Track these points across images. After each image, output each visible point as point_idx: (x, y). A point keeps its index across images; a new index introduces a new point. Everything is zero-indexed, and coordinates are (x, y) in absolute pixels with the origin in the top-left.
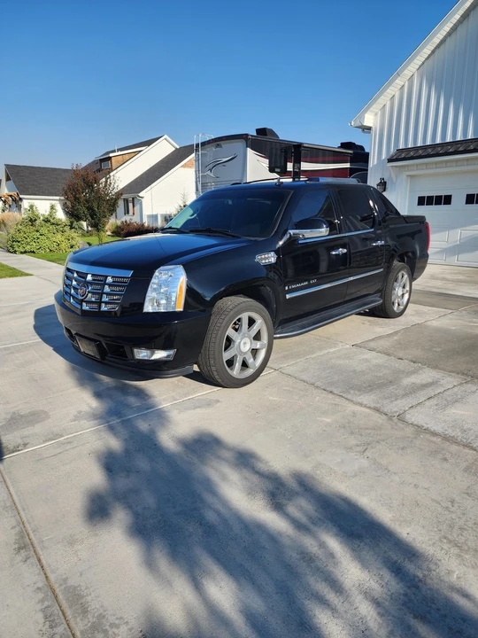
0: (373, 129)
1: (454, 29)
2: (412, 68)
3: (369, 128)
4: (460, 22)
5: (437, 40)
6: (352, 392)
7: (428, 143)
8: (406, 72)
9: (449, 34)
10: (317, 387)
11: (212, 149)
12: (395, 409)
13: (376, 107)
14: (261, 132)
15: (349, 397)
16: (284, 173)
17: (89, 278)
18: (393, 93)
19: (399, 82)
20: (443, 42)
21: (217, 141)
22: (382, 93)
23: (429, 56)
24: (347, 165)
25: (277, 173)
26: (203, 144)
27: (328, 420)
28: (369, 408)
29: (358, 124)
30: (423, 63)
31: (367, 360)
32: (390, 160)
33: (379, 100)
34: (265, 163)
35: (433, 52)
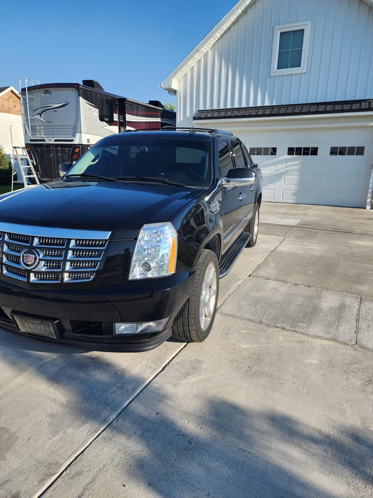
0: (178, 92)
1: (237, 20)
2: (207, 47)
3: (175, 92)
4: (241, 16)
5: (225, 27)
6: (299, 324)
7: (222, 107)
8: (203, 49)
9: (233, 24)
10: (267, 325)
11: (40, 95)
12: (348, 338)
13: (180, 75)
14: (89, 83)
15: (302, 331)
16: (111, 122)
17: (36, 241)
18: (193, 65)
19: (198, 56)
20: (229, 29)
21: (46, 88)
22: (184, 65)
23: (219, 39)
24: (159, 120)
25: (106, 122)
26: (30, 89)
27: (315, 362)
28: (327, 339)
29: (167, 86)
30: (215, 44)
31: (276, 290)
32: (195, 118)
33: (183, 70)
34: (96, 112)
35: (222, 36)
